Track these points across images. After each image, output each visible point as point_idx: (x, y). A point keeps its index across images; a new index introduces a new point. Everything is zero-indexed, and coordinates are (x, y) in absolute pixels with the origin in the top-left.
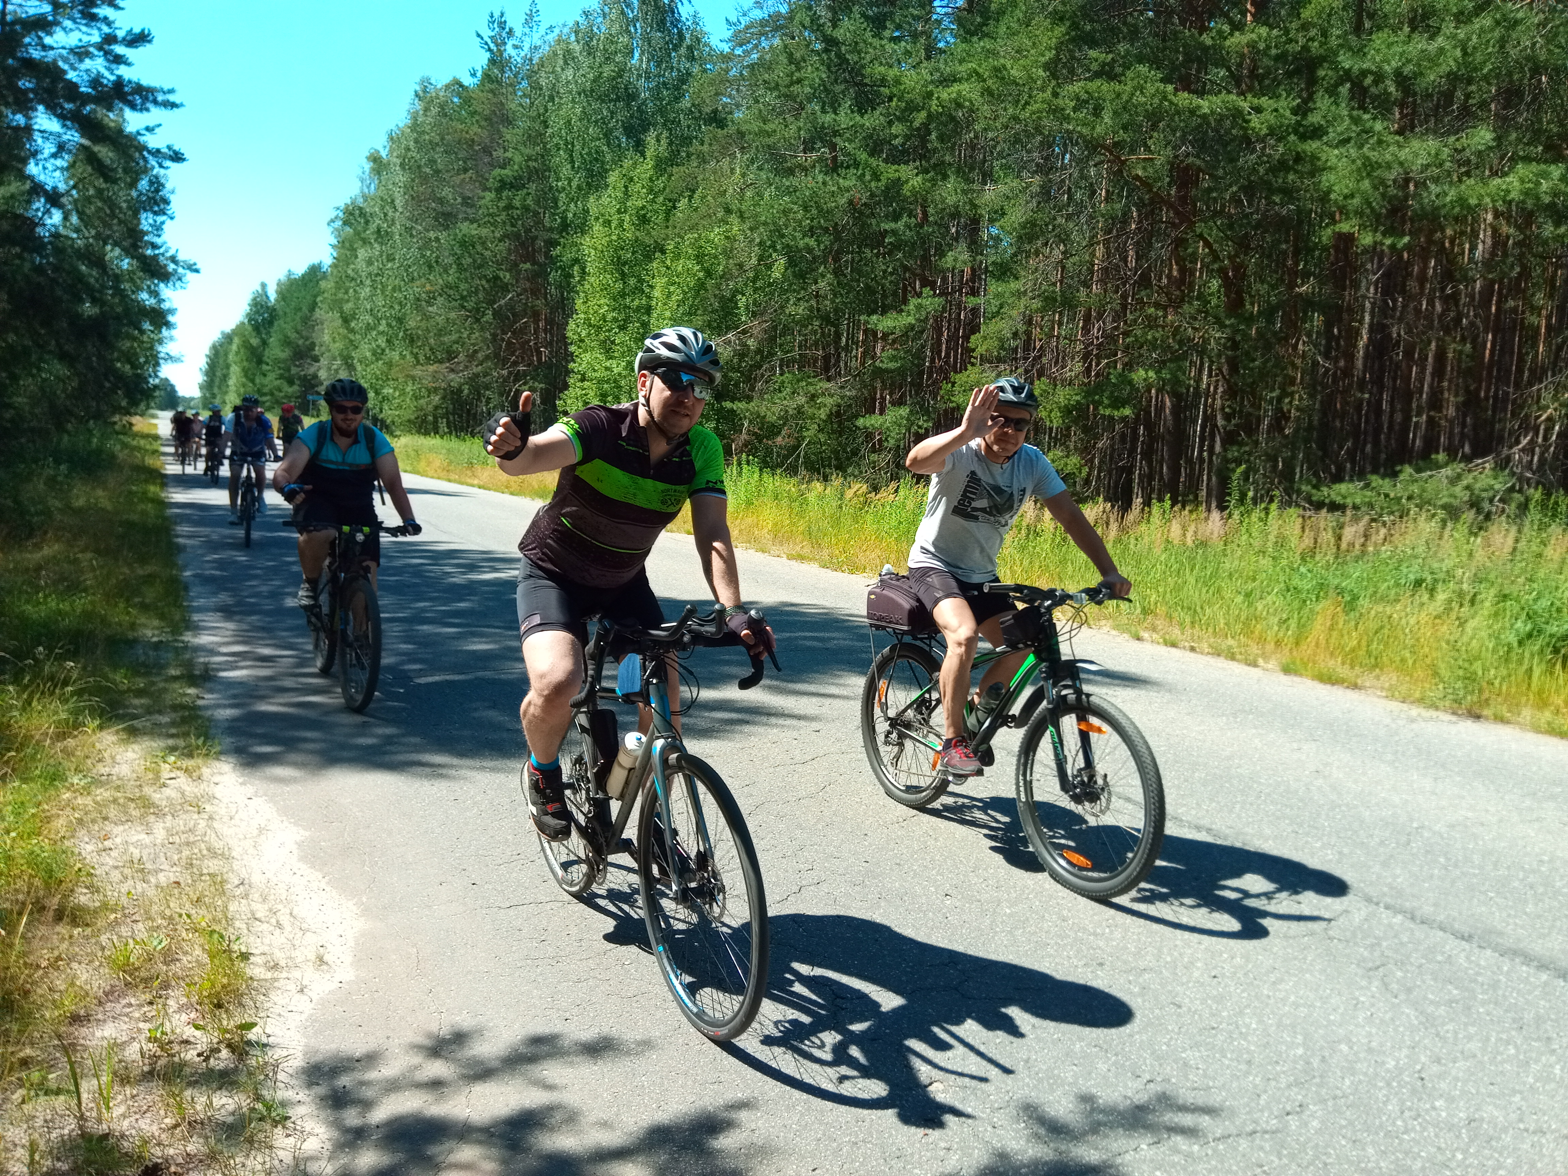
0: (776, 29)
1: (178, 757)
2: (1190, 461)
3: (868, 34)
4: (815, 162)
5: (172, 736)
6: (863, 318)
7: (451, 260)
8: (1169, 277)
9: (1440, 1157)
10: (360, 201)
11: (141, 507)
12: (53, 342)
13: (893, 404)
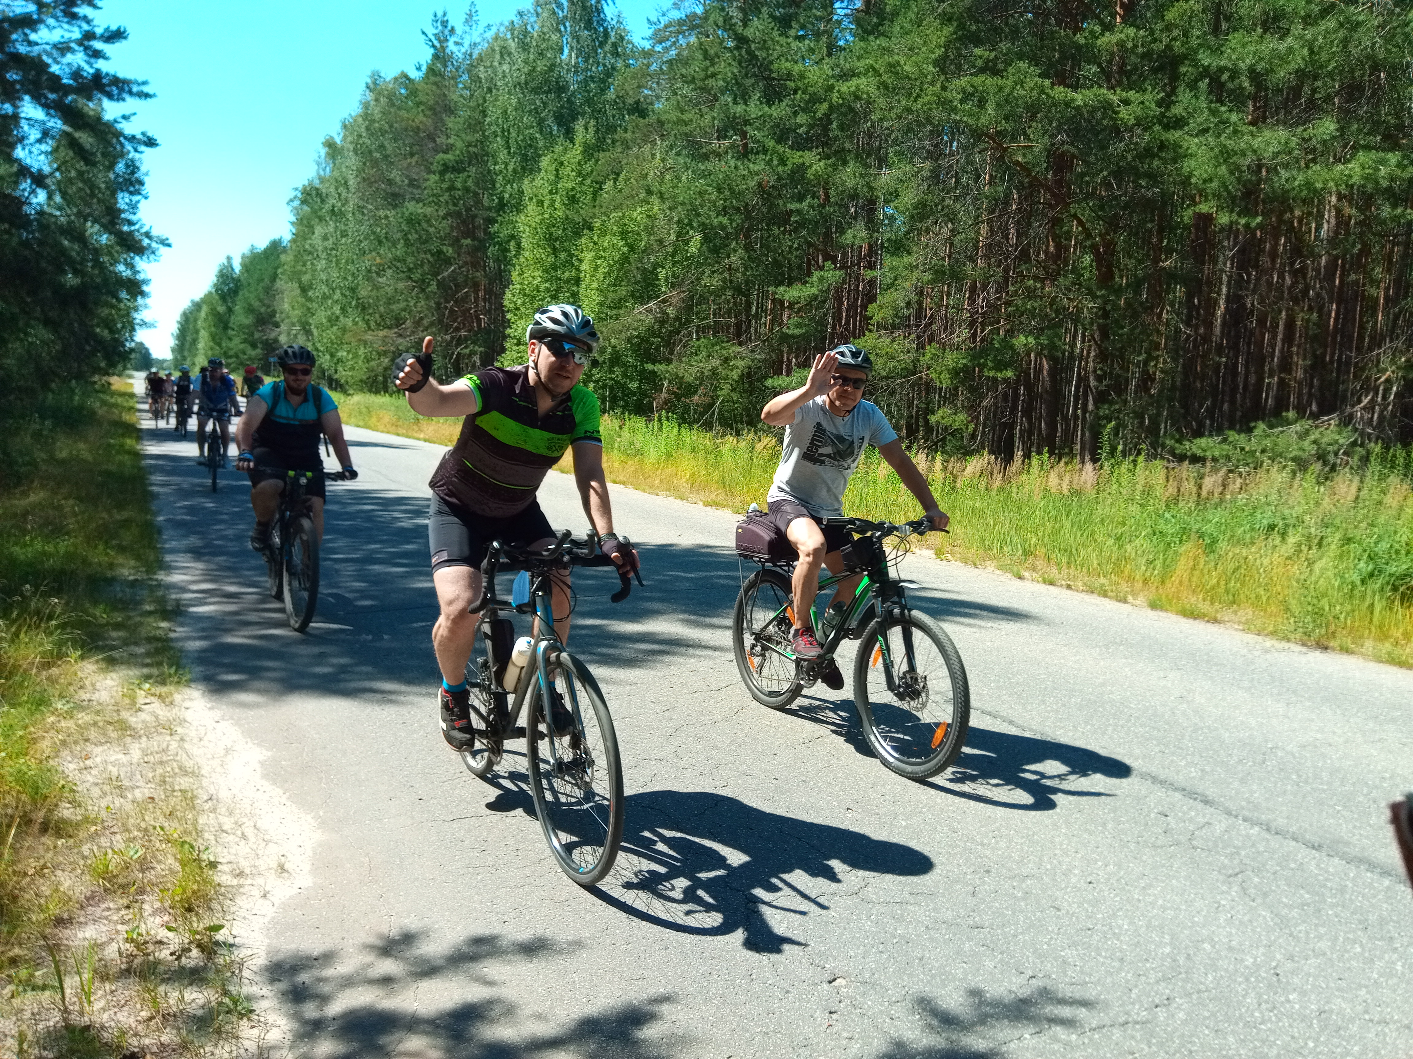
0: (692, 28)
1: (152, 685)
2: (1065, 418)
3: (776, 33)
4: (728, 148)
5: (147, 665)
6: (771, 289)
7: (399, 235)
8: (1046, 252)
9: (1293, 1045)
10: (317, 183)
11: (118, 458)
12: (38, 309)
13: (798, 366)
